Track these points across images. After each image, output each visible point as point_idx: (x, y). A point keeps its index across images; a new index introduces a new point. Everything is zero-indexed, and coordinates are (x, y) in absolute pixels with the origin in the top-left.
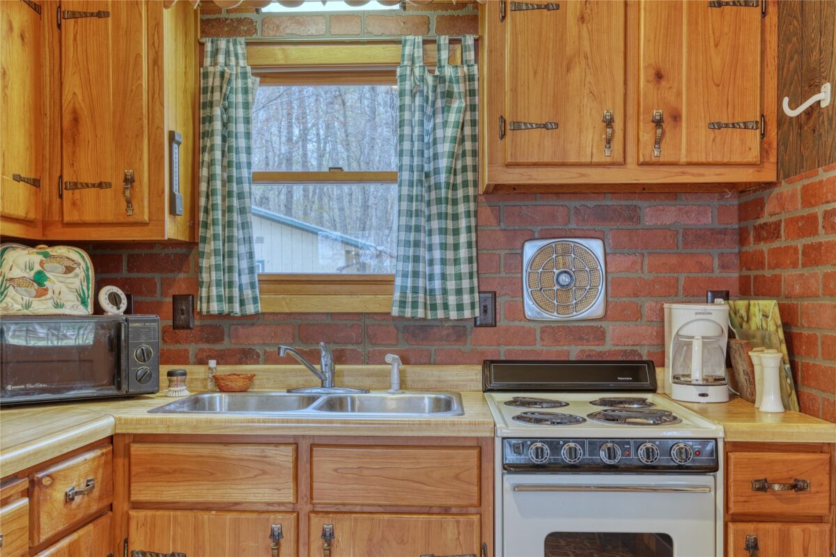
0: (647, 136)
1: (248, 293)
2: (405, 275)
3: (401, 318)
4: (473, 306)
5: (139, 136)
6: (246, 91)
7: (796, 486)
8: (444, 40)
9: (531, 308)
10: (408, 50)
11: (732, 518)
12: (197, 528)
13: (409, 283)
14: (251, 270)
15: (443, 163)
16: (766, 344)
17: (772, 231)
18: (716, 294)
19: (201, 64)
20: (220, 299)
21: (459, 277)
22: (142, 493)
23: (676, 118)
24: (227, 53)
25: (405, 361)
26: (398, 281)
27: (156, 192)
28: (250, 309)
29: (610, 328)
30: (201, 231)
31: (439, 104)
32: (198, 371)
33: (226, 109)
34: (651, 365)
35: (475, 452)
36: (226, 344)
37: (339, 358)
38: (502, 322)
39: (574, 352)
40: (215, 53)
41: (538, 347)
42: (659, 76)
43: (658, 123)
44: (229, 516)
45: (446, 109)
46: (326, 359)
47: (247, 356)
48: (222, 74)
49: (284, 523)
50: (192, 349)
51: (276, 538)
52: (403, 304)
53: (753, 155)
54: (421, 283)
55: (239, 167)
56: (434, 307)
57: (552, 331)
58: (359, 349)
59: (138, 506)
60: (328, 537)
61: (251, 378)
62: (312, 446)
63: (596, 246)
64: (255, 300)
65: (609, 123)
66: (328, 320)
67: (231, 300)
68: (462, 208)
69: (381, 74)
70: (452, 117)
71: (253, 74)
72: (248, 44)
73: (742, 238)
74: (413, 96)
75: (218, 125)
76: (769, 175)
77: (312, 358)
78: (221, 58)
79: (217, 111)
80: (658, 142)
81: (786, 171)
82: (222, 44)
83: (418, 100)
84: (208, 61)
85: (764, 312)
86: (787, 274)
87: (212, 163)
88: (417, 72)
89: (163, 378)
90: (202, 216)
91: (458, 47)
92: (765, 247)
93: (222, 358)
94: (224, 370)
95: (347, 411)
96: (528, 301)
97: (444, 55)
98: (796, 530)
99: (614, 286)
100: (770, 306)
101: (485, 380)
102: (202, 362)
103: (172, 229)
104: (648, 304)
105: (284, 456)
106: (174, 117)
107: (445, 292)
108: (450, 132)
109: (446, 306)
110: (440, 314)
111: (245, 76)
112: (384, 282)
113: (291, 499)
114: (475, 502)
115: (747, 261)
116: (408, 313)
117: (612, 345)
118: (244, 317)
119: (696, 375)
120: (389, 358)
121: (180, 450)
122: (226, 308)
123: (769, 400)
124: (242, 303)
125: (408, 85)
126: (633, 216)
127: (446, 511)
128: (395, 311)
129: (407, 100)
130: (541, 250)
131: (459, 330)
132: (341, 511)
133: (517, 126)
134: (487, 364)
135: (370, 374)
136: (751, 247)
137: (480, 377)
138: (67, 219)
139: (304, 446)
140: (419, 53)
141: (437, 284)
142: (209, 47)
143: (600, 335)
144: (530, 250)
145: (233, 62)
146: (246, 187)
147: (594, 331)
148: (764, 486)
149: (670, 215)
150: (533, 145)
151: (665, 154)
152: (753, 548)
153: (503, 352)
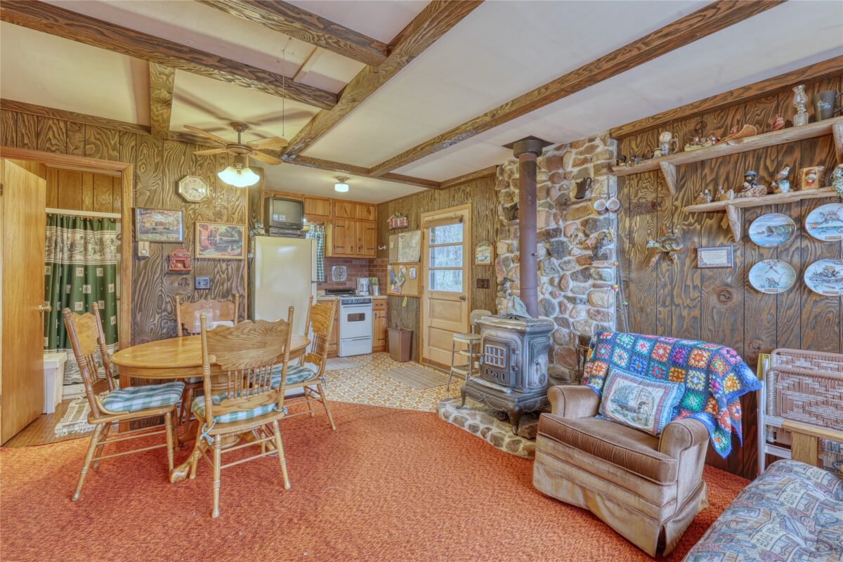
0: (358, 250)
4: (325, 279)
7: (381, 305)
8: (318, 226)
9: (334, 279)
10: (311, 228)
11: (374, 310)
16: (375, 284)
17: (376, 266)
23: (362, 247)
29: (347, 283)
34: (356, 289)
38: (328, 281)
39: (341, 287)
41: (335, 286)
42: (360, 240)
43: (360, 248)
53: (373, 254)
57: (338, 283)
63: (345, 267)
65: (352, 247)
68: (322, 259)
70: (320, 242)
73: (369, 266)
76: (375, 257)
81: (378, 257)
85: (375, 280)
86: (378, 273)
88: (313, 232)
92: (374, 269)
97: (318, 229)
98: (381, 312)
99: (348, 275)
100: (376, 278)
104: (354, 278)
114: (337, 309)
115: (370, 271)
117: (348, 286)
119: (365, 290)
123: (376, 294)
126: (351, 262)
130: (336, 268)
131: (320, 283)
133: (337, 247)
134: (326, 290)
136: (371, 268)
137: (325, 292)
143: (345, 284)
144: (334, 267)
147: (344, 283)
148: (377, 305)
149: (358, 262)
150: (339, 250)
151: (361, 253)
152: (376, 314)
153: (328, 287)
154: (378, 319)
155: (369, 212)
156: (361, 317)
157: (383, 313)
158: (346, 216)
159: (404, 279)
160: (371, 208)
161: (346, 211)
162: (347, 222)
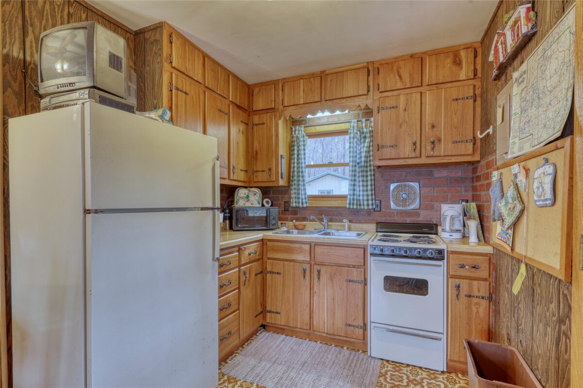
0: (429, 147)
1: (304, 201)
2: (350, 195)
3: (349, 208)
4: (372, 205)
5: (272, 157)
6: (304, 141)
7: (475, 267)
8: (364, 120)
9: (393, 205)
10: (352, 124)
11: (450, 276)
12: (284, 266)
13: (352, 197)
14: (305, 194)
15: (363, 159)
17: (479, 178)
18: (463, 201)
19: (292, 134)
20: (296, 202)
21: (368, 195)
22: (270, 255)
23: (440, 140)
24: (299, 131)
25: (350, 221)
26: (349, 197)
27: (277, 173)
28: (305, 205)
29: (422, 212)
30: (291, 183)
31: (362, 140)
32: (291, 223)
33: (298, 147)
34: (436, 225)
35: (362, 250)
36: (298, 216)
37: (331, 220)
38: (383, 210)
39: (408, 220)
40: (295, 131)
41: (396, 218)
42: (433, 127)
43: (433, 143)
44: (292, 263)
45: (364, 142)
46: (325, 220)
47: (304, 219)
48: (297, 136)
49: (307, 267)
50: (289, 217)
51: (305, 271)
52: (350, 204)
53: (470, 151)
54: (355, 197)
55: (302, 163)
56: (360, 205)
57: (400, 213)
58: (337, 218)
59: (269, 259)
60: (319, 272)
61: (305, 226)
62: (315, 245)
63: (415, 185)
64: (306, 203)
65: (415, 144)
66: (327, 209)
67: (299, 203)
68: (369, 173)
69: (344, 132)
70: (366, 144)
71: (307, 136)
72: (305, 127)
73: (473, 181)
74: (354, 138)
75: (296, 152)
76: (477, 158)
77: (321, 220)
78: (297, 132)
79: (296, 148)
80: (433, 149)
81: (483, 156)
82: (297, 128)
83: (355, 140)
84: (293, 133)
85: (473, 207)
87: (294, 163)
88: (355, 131)
89: (280, 225)
90: (291, 179)
91: (368, 122)
92: (478, 184)
93: (297, 220)
94: (297, 223)
95: (330, 235)
96: (392, 203)
97: (364, 125)
98: (475, 283)
99: (423, 198)
100: (475, 205)
101: (377, 228)
102: (292, 221)
103: (282, 182)
104: (436, 204)
105: (307, 247)
106: (282, 150)
107: (363, 200)
108: (365, 149)
109: (364, 205)
110: (362, 207)
111: (303, 137)
112: (344, 197)
113: (309, 260)
114: (362, 264)
115: (474, 189)
116: (351, 207)
117: (423, 217)
118: (303, 208)
119: (448, 228)
120: (344, 220)
121: (279, 244)
122: (297, 205)
123: (473, 239)
124: (302, 204)
125: (352, 135)
126: (431, 174)
127: (354, 267)
128: (348, 206)
129: (352, 140)
130: (396, 187)
131: (369, 212)
132: (322, 264)
133: (383, 147)
134: (377, 223)
135: (340, 226)
137: (375, 228)
138: (255, 180)
139: (313, 244)
140: (355, 125)
141: (361, 198)
142: (294, 129)
143: (418, 215)
144: (392, 186)
145: (300, 133)
146: (304, 169)
147: (415, 213)
148: (463, 266)
149: (444, 173)
150: (388, 153)
151: (436, 153)
152: (458, 287)
153: (383, 220)
154: (463, 299)
155: (457, 62)
156: (419, 287)
157: (481, 289)
158: (399, 85)
159: (519, 207)
160: (463, 54)
161: (400, 77)
162: (402, 98)
